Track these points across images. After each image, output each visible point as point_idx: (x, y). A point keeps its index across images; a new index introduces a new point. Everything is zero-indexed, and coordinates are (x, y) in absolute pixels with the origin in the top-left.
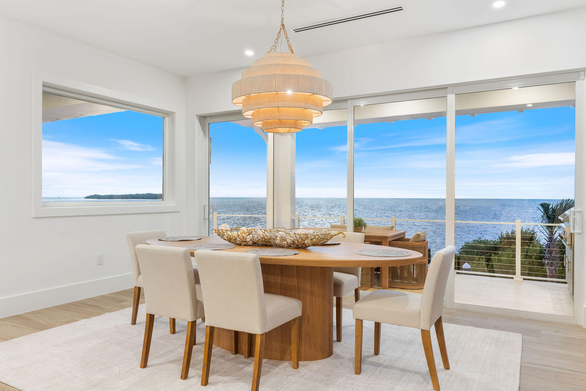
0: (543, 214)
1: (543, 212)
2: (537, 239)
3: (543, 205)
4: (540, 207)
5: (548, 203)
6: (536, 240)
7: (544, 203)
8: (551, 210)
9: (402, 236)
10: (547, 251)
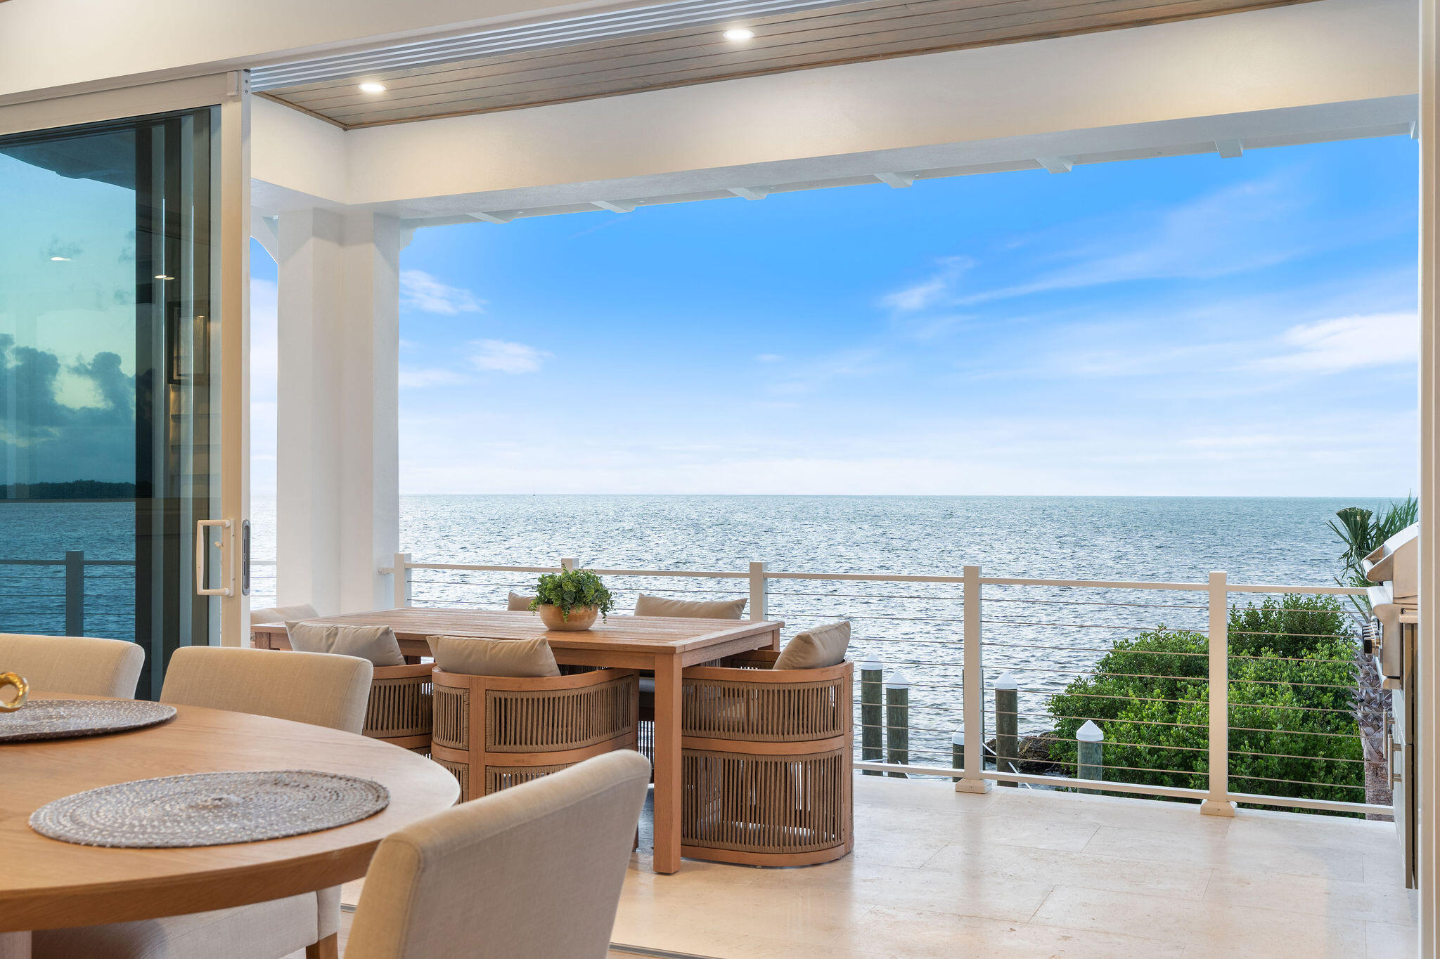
0: (1348, 547)
1: (1347, 541)
2: (1344, 627)
3: (1346, 516)
4: (1339, 523)
5: (1364, 508)
6: (1342, 630)
7: (1350, 509)
8: (1373, 533)
9: (766, 641)
10: (1362, 676)
